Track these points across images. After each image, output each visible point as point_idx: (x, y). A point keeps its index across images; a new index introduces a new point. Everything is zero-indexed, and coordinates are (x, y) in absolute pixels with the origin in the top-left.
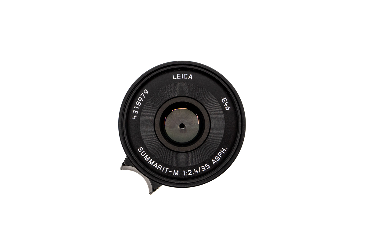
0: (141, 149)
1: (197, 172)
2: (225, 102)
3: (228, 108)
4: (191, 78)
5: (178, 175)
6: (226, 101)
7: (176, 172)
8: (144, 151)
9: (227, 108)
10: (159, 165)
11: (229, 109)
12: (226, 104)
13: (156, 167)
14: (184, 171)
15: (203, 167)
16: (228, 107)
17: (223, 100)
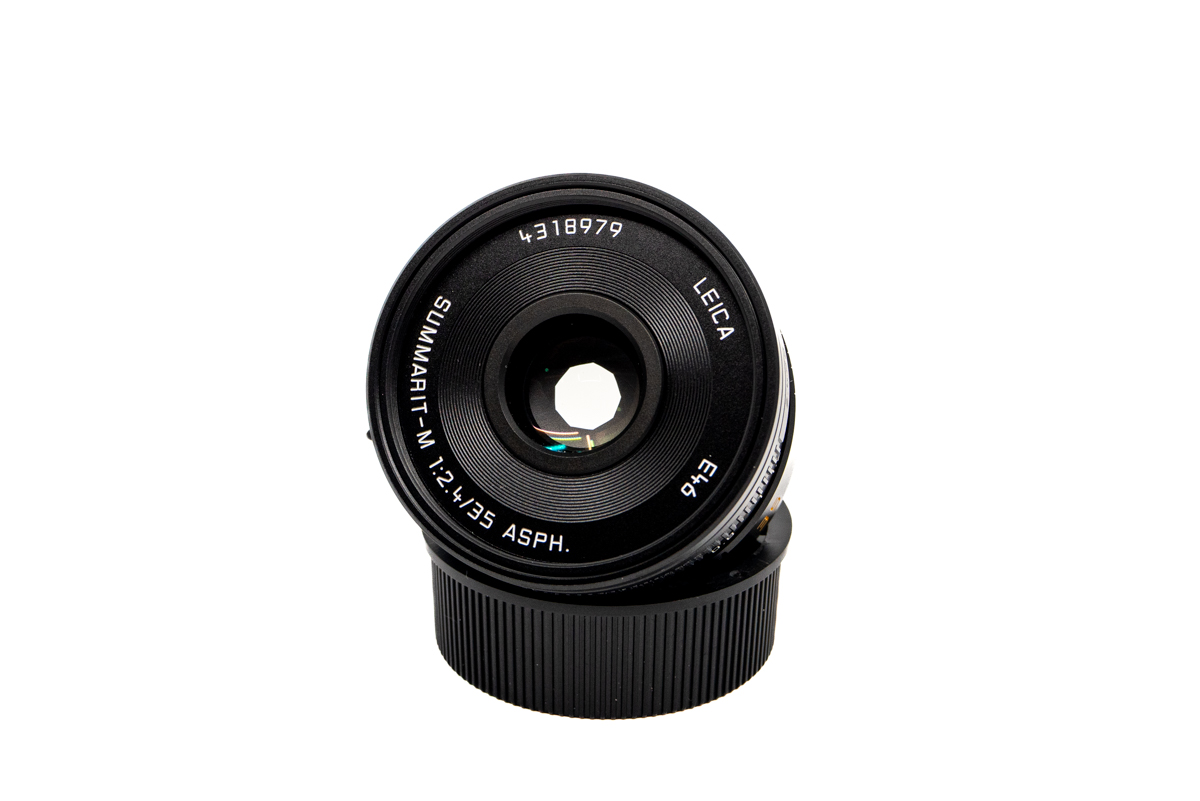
0: (446, 305)
1: (458, 498)
2: (701, 472)
3: (689, 490)
4: (724, 336)
5: (422, 447)
6: (706, 475)
7: (428, 438)
8: (442, 317)
9: (687, 489)
10: (424, 381)
11: (687, 494)
12: (700, 479)
13: (416, 374)
14: (441, 460)
15: (478, 509)
16: (693, 490)
17: (706, 465)
